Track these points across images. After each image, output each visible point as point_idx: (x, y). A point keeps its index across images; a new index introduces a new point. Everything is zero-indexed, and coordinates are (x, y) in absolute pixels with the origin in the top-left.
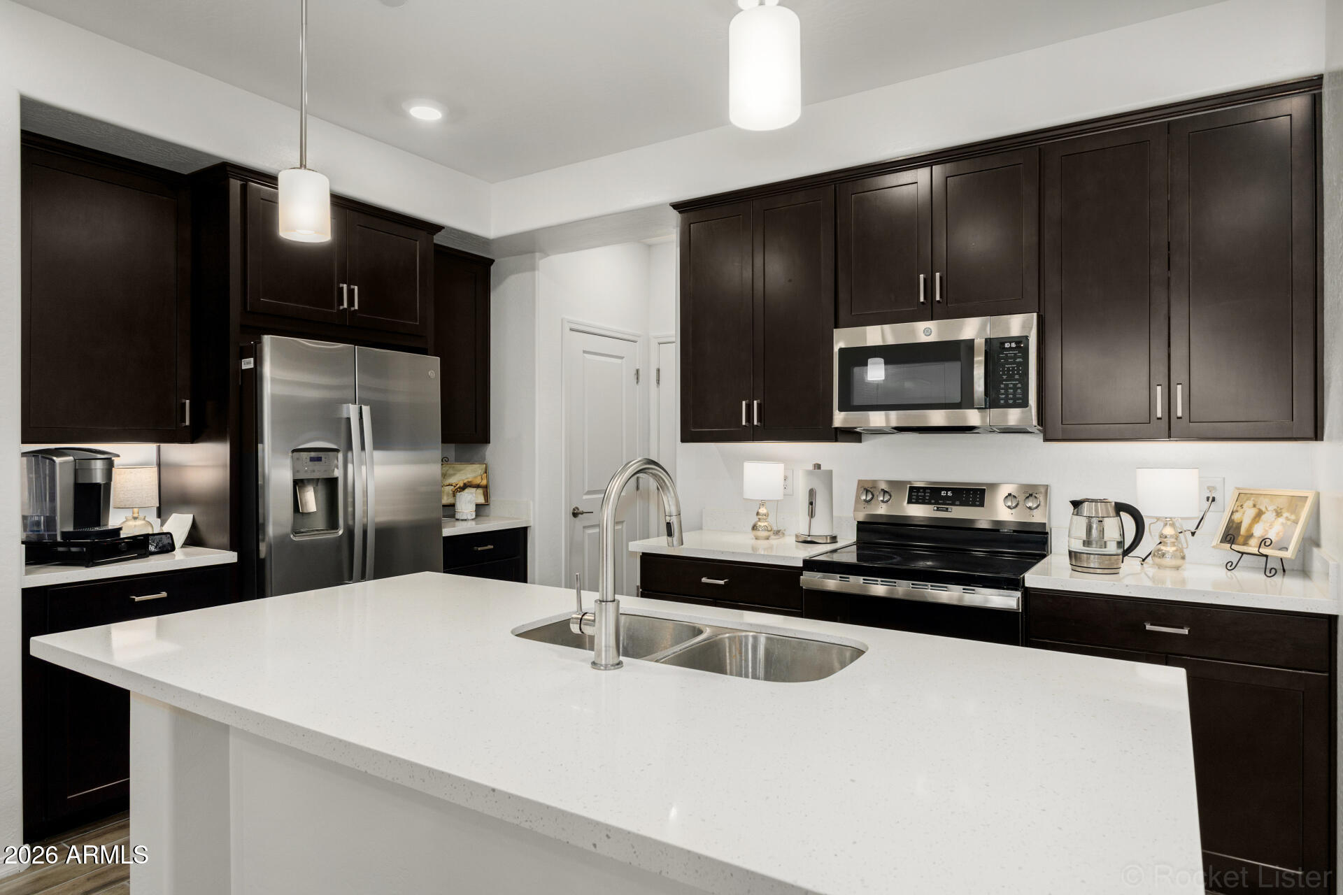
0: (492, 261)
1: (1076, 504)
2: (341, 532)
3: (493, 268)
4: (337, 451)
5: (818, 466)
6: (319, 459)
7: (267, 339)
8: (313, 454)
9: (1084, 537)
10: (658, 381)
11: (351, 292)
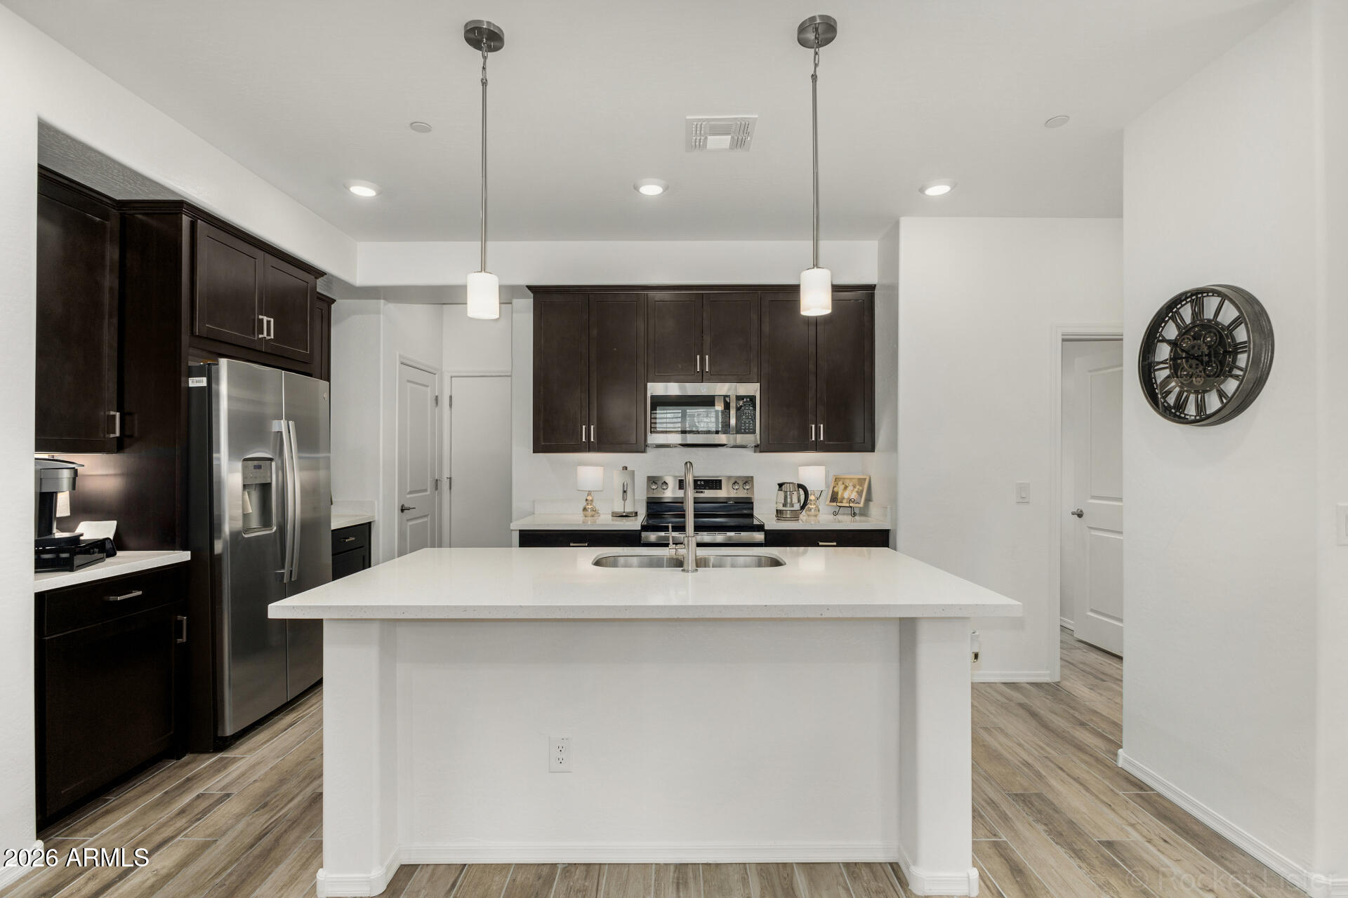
0: (334, 301)
1: (781, 485)
2: (275, 529)
3: (333, 306)
4: (271, 460)
5: (626, 468)
6: (259, 467)
7: (223, 362)
8: (256, 463)
9: (783, 501)
10: (451, 405)
11: (269, 322)
